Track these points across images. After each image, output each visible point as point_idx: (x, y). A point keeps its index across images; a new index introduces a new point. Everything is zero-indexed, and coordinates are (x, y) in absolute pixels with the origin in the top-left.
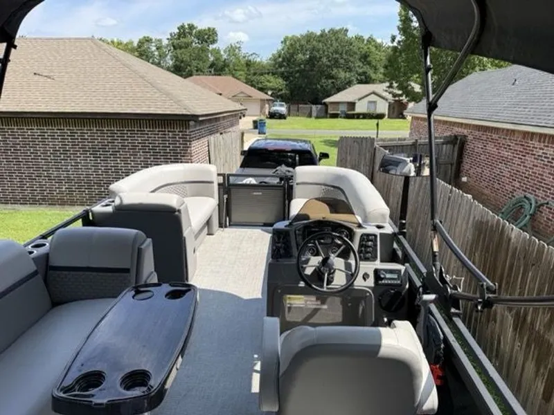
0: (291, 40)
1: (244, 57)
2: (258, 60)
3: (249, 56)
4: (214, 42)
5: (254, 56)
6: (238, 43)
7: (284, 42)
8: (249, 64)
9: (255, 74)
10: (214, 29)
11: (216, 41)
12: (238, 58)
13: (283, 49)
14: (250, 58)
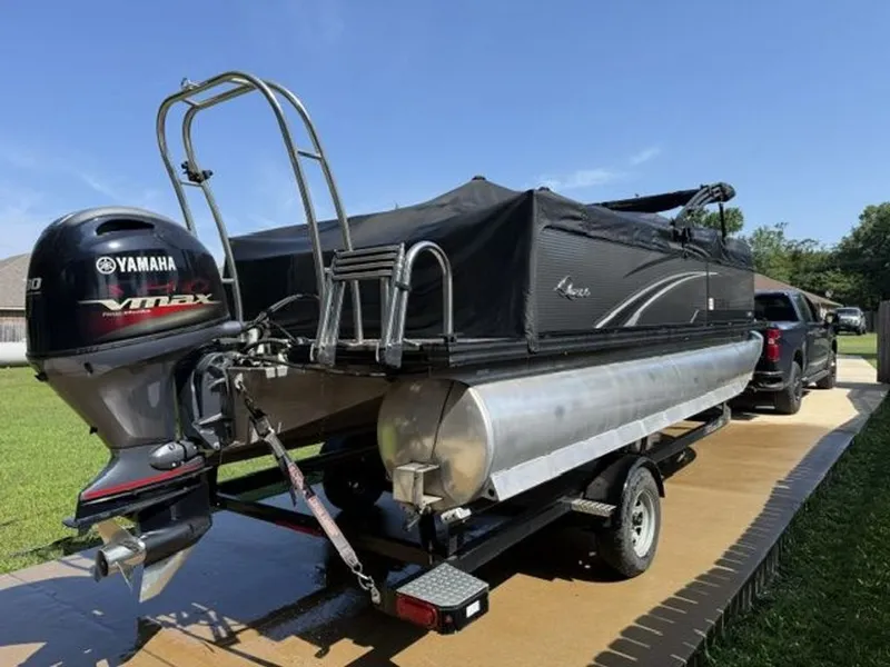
0: (879, 211)
1: (789, 247)
2: (816, 249)
3: (799, 245)
4: (736, 228)
5: (807, 244)
6: (777, 226)
7: (866, 215)
8: (796, 257)
9: (807, 271)
10: (736, 211)
11: (740, 226)
12: (777, 250)
13: (863, 228)
14: (799, 248)
